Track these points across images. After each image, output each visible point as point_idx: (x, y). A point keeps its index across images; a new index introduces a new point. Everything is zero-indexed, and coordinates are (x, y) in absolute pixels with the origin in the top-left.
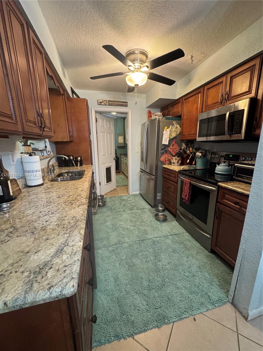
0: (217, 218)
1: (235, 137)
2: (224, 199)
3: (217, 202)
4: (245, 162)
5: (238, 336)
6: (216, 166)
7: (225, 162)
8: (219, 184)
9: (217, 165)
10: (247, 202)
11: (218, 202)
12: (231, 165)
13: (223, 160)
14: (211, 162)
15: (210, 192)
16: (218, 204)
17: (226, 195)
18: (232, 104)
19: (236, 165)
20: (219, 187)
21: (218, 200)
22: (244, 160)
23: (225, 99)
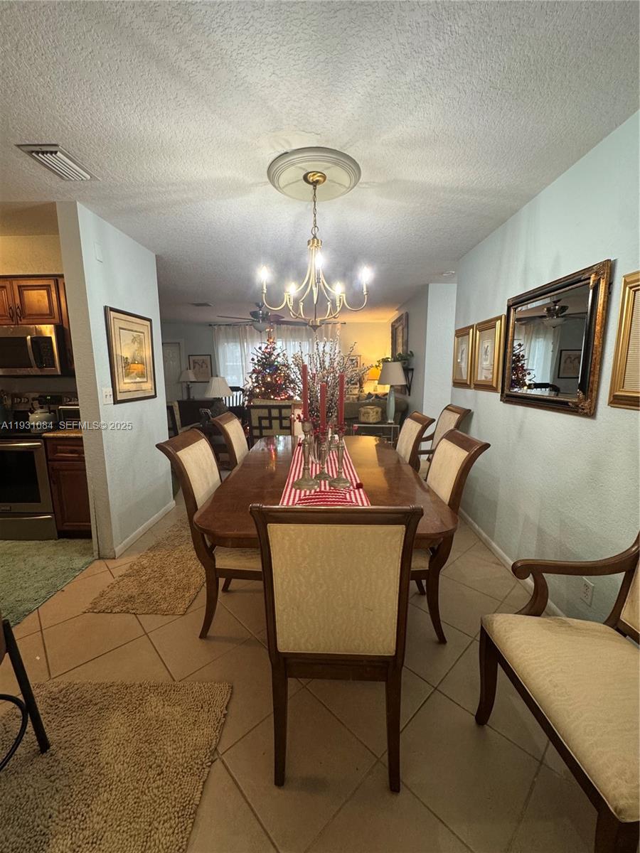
0: (54, 483)
1: (48, 371)
2: (57, 453)
3: (48, 460)
4: (70, 403)
5: (137, 617)
6: (29, 416)
7: (42, 408)
8: (44, 435)
9: (30, 414)
10: (82, 446)
11: (50, 461)
12: (54, 411)
13: (36, 404)
14: (15, 411)
15: (32, 452)
16: (49, 463)
17: (59, 447)
18: (32, 326)
19: (60, 407)
20: (45, 439)
21: (49, 458)
22: (70, 401)
23: (17, 315)
